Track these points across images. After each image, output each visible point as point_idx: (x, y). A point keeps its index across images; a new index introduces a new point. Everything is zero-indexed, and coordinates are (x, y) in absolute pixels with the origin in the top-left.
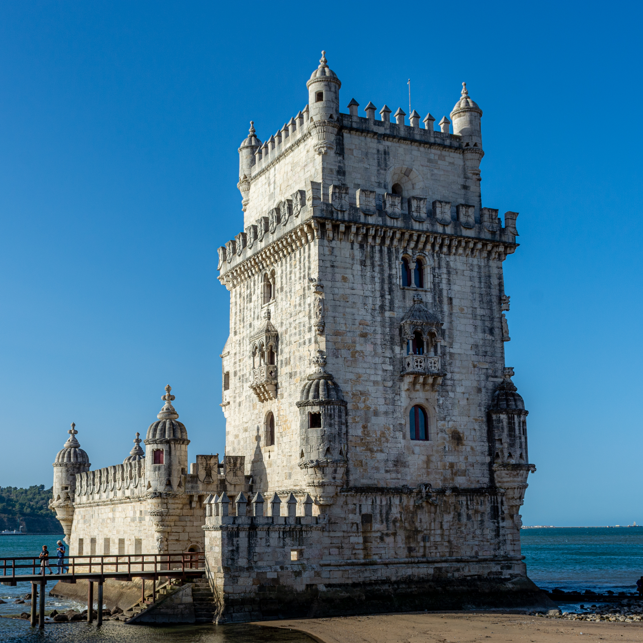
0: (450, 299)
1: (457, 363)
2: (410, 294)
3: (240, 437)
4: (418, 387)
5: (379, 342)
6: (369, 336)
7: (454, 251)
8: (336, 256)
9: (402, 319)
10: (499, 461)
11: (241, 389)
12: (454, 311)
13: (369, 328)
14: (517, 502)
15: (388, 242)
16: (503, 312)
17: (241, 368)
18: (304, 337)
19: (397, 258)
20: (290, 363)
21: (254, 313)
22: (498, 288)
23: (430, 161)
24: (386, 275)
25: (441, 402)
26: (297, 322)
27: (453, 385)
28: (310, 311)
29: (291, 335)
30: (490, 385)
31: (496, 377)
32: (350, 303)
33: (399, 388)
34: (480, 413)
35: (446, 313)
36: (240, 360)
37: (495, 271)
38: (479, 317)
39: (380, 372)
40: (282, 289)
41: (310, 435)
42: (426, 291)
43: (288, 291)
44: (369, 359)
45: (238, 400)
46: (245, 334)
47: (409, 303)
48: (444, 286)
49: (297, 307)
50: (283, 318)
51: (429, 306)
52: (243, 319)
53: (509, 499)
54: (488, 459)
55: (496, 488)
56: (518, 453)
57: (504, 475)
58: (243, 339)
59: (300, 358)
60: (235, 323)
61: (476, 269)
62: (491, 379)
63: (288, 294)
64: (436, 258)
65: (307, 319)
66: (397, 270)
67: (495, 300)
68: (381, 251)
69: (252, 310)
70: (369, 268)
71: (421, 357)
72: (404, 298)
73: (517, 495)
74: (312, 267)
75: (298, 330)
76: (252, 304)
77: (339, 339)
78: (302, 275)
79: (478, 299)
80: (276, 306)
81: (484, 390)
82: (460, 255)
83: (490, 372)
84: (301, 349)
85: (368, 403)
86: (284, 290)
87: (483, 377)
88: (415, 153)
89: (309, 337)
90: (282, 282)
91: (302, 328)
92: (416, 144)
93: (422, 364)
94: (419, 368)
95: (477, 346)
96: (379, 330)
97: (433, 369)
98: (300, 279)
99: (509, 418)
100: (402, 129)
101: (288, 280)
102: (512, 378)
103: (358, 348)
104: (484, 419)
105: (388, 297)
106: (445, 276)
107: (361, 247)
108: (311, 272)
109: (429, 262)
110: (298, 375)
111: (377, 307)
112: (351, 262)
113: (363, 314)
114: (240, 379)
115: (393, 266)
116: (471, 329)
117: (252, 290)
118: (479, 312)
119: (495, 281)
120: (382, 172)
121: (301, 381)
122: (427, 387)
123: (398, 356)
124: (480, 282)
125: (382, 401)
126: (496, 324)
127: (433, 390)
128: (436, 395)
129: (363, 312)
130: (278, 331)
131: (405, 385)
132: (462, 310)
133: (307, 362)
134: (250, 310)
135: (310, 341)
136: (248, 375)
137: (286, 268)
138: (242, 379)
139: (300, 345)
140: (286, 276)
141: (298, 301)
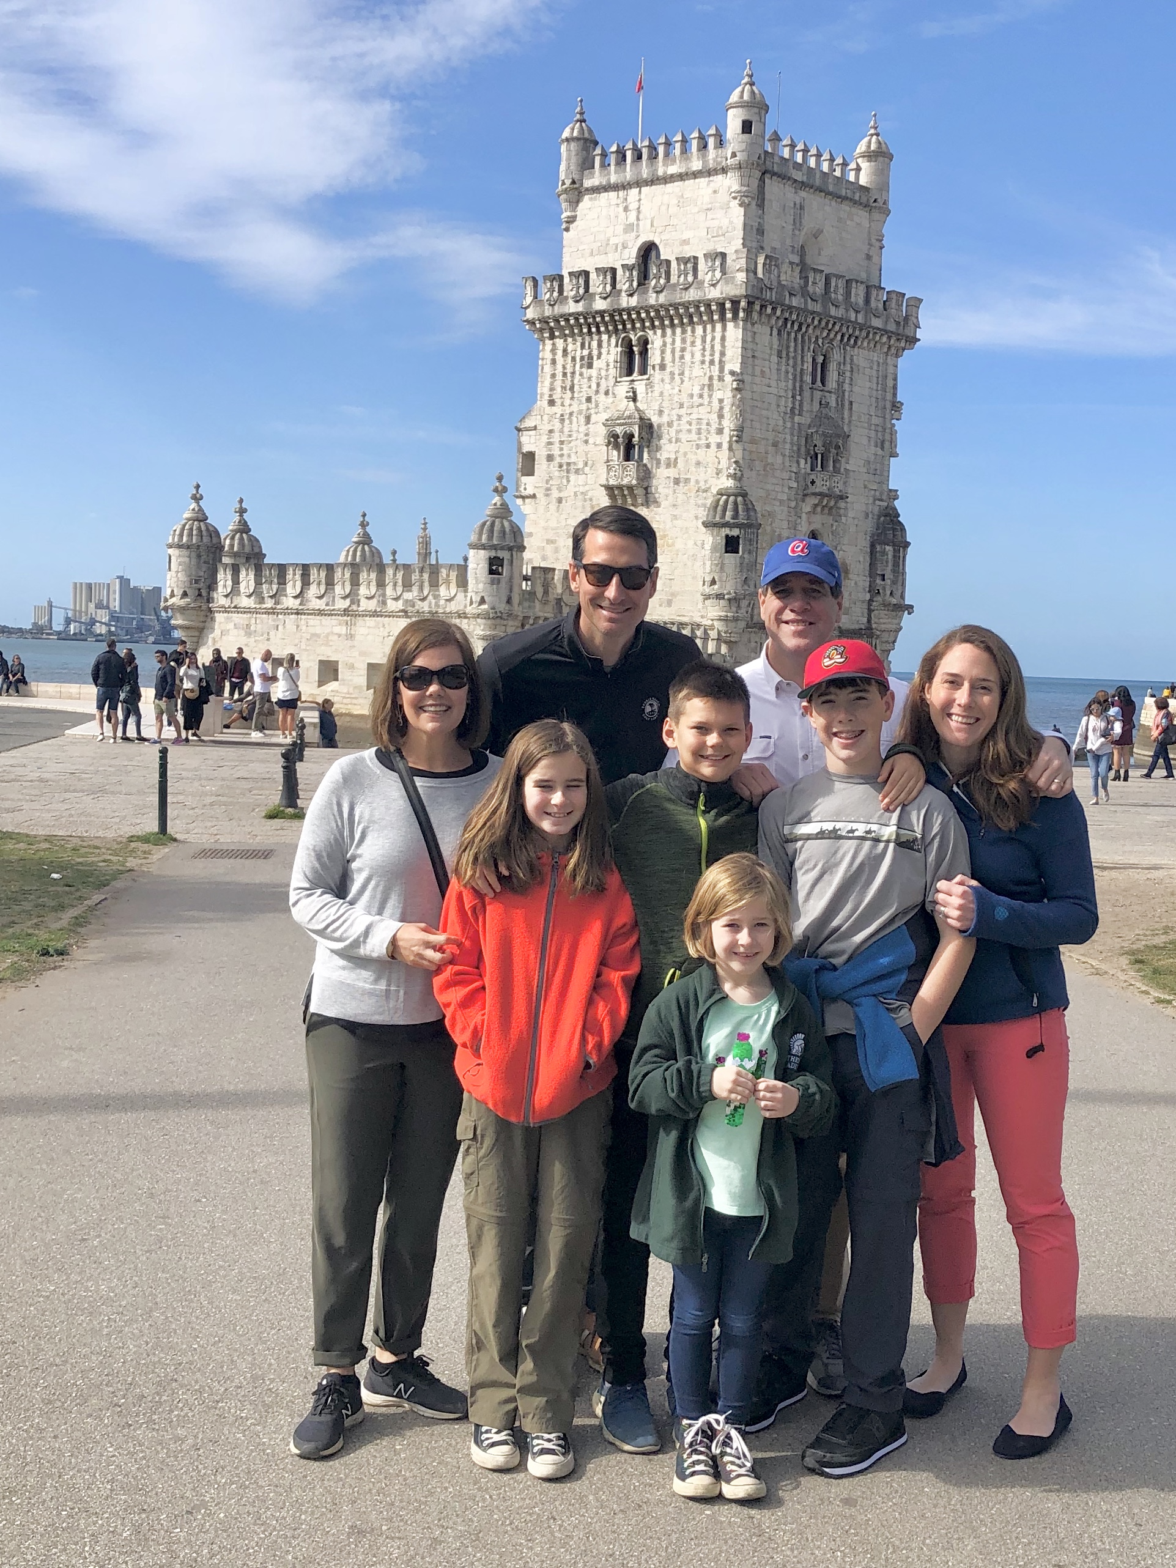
0: (851, 403)
1: (851, 482)
2: (818, 395)
4: (819, 509)
5: (787, 454)
6: (780, 446)
7: (859, 343)
8: (757, 344)
9: (809, 427)
10: (879, 599)
11: (565, 481)
12: (853, 418)
13: (780, 435)
14: (888, 647)
15: (804, 329)
16: (894, 421)
17: (565, 452)
18: (707, 439)
19: (809, 348)
20: (675, 467)
21: (598, 385)
22: (892, 391)
23: (840, 220)
24: (799, 370)
25: (834, 528)
26: (694, 416)
27: (846, 509)
28: (721, 408)
29: (678, 432)
30: (876, 510)
31: (881, 500)
32: (766, 404)
33: (801, 509)
34: (864, 543)
35: (846, 421)
36: (562, 442)
37: (891, 369)
38: (873, 427)
39: (786, 490)
40: (663, 367)
41: (726, 561)
42: (830, 392)
43: (677, 372)
44: (778, 473)
45: (555, 494)
46: (575, 408)
47: (816, 406)
48: (846, 387)
49: (695, 398)
50: (663, 405)
51: (833, 410)
52: (572, 388)
53: (883, 642)
54: (868, 597)
55: (872, 629)
56: (900, 592)
57: (882, 616)
58: (571, 414)
59: (698, 463)
60: (552, 389)
61: (875, 367)
62: (877, 502)
63: (677, 377)
64: (842, 351)
65: (714, 416)
66: (808, 366)
67: (888, 405)
68: (796, 339)
69: (594, 380)
70: (784, 360)
71: (825, 475)
72: (812, 401)
73: (891, 639)
74: (729, 353)
75: (694, 427)
76: (593, 372)
77: (753, 448)
78: (708, 358)
79: (874, 405)
80: (649, 385)
81: (870, 516)
82: (864, 348)
83: (877, 493)
84: (701, 452)
85: (774, 525)
86: (668, 369)
87: (871, 500)
88: (827, 208)
89: (719, 441)
90: (663, 359)
91: (704, 427)
92: (830, 197)
93: (828, 483)
94: (824, 487)
95: (869, 462)
96: (788, 437)
97: (836, 489)
98: (703, 362)
99: (894, 550)
100: (818, 176)
101: (677, 360)
102: (896, 502)
103: (769, 461)
104: (869, 550)
105: (798, 398)
106: (848, 374)
107: (779, 333)
108: (726, 358)
109: (836, 356)
110: (693, 482)
111: (789, 409)
112: (769, 352)
113: (775, 418)
114: (561, 466)
115: (805, 360)
116: (865, 441)
117: (595, 353)
118: (875, 420)
119: (890, 383)
120: (797, 232)
121: (697, 491)
122: (826, 511)
123: (803, 471)
124: (878, 383)
125: (785, 525)
126: (887, 437)
127: (830, 514)
128: (830, 520)
129: (776, 416)
130: (653, 420)
131: (807, 507)
132: (859, 417)
133: (711, 471)
134: (590, 379)
135: (719, 446)
136: (580, 465)
137: (674, 341)
138: (567, 468)
139: (698, 447)
140: (673, 351)
141: (696, 390)
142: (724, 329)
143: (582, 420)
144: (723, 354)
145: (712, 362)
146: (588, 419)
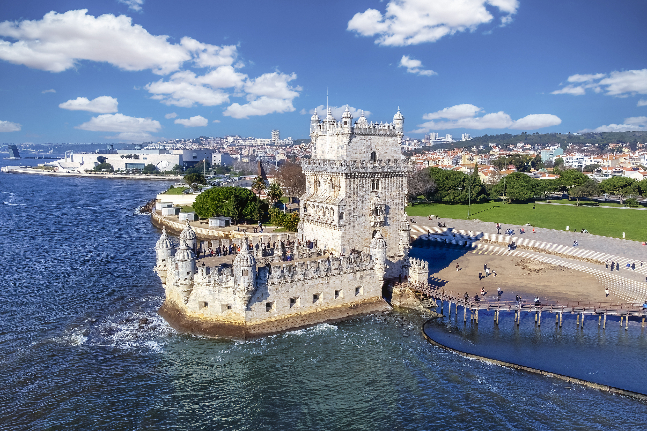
3: (355, 238)
11: (355, 220)
17: (355, 212)
18: (398, 207)
20: (390, 215)
21: (366, 192)
26: (395, 201)
28: (402, 199)
29: (390, 205)
36: (354, 209)
40: (385, 188)
43: (389, 189)
45: (352, 224)
46: (358, 199)
50: (386, 198)
52: (357, 193)
58: (357, 201)
59: (396, 214)
60: (350, 193)
63: (390, 191)
65: (400, 201)
74: (404, 185)
80: (382, 193)
86: (387, 188)
90: (385, 185)
91: (398, 204)
101: (389, 186)
110: (395, 219)
114: (354, 216)
117: (364, 183)
130: (384, 202)
133: (400, 215)
134: (363, 190)
135: (402, 209)
136: (361, 215)
137: (388, 181)
138: (356, 217)
139: (396, 209)
140: (388, 184)
141: (395, 194)
142: (402, 179)
143: (361, 202)
144: (402, 185)
145: (399, 187)
146: (363, 202)
